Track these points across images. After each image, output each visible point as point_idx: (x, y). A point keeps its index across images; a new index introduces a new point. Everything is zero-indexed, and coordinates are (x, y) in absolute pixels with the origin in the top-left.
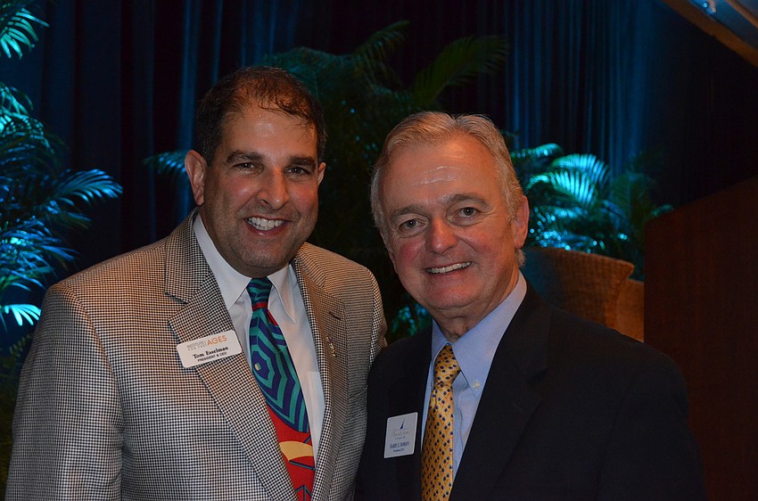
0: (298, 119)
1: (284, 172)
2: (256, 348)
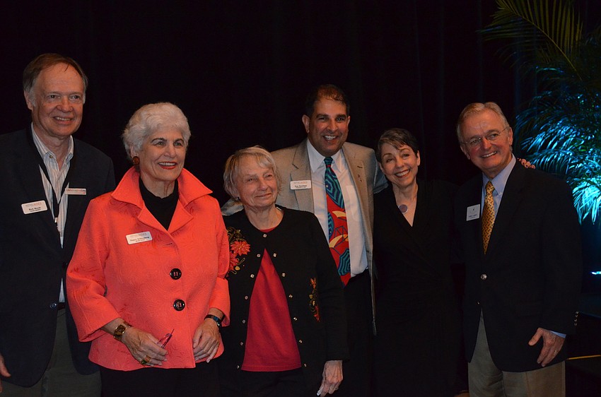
0: (339, 102)
1: (336, 120)
2: (327, 180)
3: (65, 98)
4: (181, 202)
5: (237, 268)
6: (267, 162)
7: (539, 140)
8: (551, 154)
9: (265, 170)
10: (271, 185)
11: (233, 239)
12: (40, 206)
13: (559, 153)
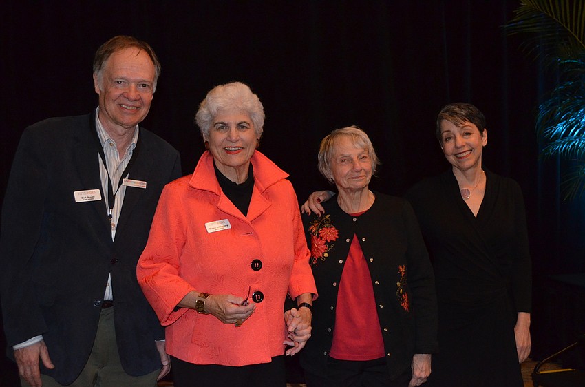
3: (133, 85)
4: (258, 188)
5: (326, 255)
6: (363, 143)
7: (561, 128)
8: (573, 141)
9: (360, 151)
10: (365, 168)
11: (321, 225)
12: (95, 195)
13: (580, 140)
